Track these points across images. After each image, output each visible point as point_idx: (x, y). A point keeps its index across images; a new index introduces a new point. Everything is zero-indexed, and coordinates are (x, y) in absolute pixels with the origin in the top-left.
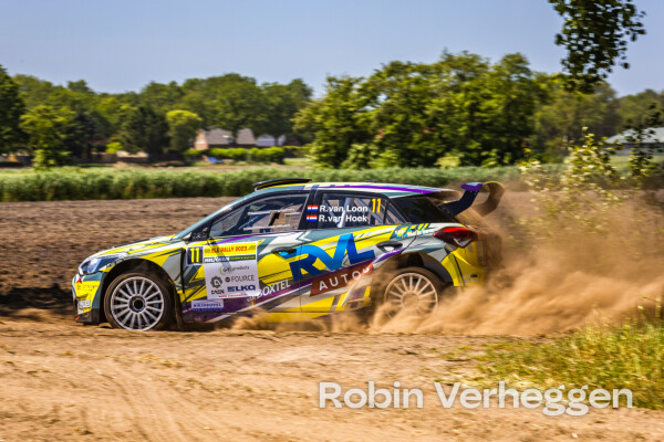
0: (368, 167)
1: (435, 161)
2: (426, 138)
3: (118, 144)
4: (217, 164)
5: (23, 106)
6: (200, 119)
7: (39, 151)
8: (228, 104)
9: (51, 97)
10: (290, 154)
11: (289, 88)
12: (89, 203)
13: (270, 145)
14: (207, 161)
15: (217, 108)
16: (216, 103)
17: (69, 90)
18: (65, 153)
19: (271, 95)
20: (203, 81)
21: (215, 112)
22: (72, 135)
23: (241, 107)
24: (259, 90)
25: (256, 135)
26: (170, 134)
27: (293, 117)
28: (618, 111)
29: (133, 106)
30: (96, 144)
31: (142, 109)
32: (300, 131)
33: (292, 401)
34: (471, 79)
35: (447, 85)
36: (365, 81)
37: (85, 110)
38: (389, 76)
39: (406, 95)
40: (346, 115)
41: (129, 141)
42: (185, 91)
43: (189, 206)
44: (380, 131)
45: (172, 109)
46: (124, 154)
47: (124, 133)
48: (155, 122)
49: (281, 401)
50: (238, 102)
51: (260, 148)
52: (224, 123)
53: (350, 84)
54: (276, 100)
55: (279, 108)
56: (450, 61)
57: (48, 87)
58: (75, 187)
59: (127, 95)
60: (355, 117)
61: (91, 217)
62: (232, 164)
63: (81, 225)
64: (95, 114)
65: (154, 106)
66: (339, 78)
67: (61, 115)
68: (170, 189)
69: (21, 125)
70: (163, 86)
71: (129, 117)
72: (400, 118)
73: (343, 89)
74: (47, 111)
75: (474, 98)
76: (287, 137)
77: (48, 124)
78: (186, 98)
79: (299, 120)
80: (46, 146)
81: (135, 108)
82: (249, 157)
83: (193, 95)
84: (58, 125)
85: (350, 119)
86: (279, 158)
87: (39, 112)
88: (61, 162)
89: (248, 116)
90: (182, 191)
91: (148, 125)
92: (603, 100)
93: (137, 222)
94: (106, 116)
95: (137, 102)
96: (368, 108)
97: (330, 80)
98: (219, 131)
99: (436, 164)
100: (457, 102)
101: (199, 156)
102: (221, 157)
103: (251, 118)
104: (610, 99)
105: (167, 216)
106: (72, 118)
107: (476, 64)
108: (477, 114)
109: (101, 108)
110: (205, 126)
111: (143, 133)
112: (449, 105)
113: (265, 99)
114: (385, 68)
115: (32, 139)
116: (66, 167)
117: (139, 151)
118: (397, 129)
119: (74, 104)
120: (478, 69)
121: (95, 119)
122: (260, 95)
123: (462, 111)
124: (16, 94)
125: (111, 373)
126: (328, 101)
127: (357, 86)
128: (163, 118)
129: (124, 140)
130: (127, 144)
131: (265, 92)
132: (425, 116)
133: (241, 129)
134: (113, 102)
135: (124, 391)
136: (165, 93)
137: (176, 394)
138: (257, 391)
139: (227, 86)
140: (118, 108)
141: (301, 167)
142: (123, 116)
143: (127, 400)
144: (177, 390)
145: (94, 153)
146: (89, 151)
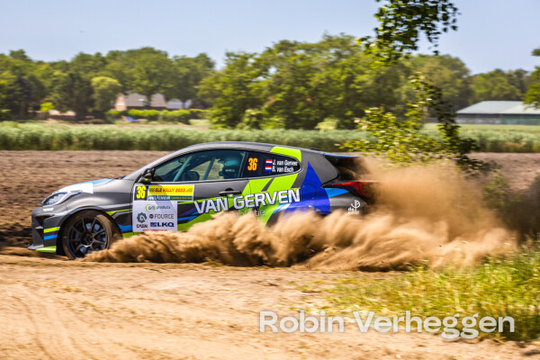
0: (259, 128)
1: (316, 125)
2: (309, 105)
3: (50, 104)
4: (134, 122)
6: (120, 85)
8: (144, 72)
10: (195, 116)
11: (196, 60)
12: (22, 153)
13: (178, 107)
14: (126, 120)
15: (135, 76)
16: (136, 72)
17: (11, 58)
19: (180, 65)
20: (124, 52)
21: (134, 79)
22: (11, 95)
23: (155, 75)
24: (170, 61)
25: (167, 99)
26: (95, 96)
27: (197, 85)
28: (472, 86)
29: (64, 72)
30: (32, 104)
31: (71, 75)
32: (204, 96)
33: (168, 323)
34: (346, 57)
35: (327, 61)
36: (257, 57)
37: (24, 75)
38: (279, 52)
39: (292, 69)
40: (241, 84)
41: (59, 101)
42: (108, 60)
43: (106, 158)
44: (270, 98)
45: (97, 76)
46: (56, 113)
47: (56, 95)
48: (82, 86)
49: (159, 322)
50: (153, 71)
51: (170, 110)
52: (140, 89)
53: (246, 58)
54: (184, 70)
55: (187, 77)
56: (330, 42)
58: (11, 139)
59: (60, 62)
60: (249, 86)
61: (23, 164)
62: (146, 123)
63: (14, 171)
64: (33, 78)
65: (82, 73)
66: (236, 53)
67: (4, 78)
68: (91, 143)
70: (89, 56)
71: (61, 82)
72: (287, 88)
73: (239, 62)
75: (349, 73)
76: (194, 102)
78: (108, 67)
79: (202, 87)
81: (66, 74)
82: (160, 118)
83: (114, 65)
84: (1, 87)
85: (245, 88)
86: (185, 120)
88: (2, 118)
89: (160, 83)
90: (102, 145)
91: (76, 89)
92: (459, 76)
93: (61, 170)
94: (42, 80)
95: (67, 69)
96: (261, 78)
97: (228, 55)
98: (136, 95)
99: (317, 127)
100: (335, 76)
101: (119, 116)
102: (137, 117)
103: (163, 85)
104: (465, 76)
105: (87, 165)
106: (12, 82)
107: (351, 44)
108: (352, 86)
109: (38, 73)
110: (124, 90)
111: (72, 95)
112: (328, 78)
113: (175, 69)
114: (276, 46)
116: (6, 123)
117: (68, 110)
118: (284, 97)
119: (15, 68)
120: (353, 48)
121: (32, 82)
122: (172, 66)
123: (339, 83)
125: (20, 296)
126: (228, 73)
127: (251, 61)
128: (89, 83)
129: (55, 100)
130: (58, 104)
131: (175, 63)
132: (308, 87)
133: (154, 94)
134: (47, 69)
135: (28, 311)
136: (91, 62)
137: (72, 314)
138: (139, 313)
139: (144, 57)
140: (51, 74)
141: (203, 127)
142: (55, 81)
143: (31, 318)
144: (73, 310)
145: (30, 111)
146: (26, 110)
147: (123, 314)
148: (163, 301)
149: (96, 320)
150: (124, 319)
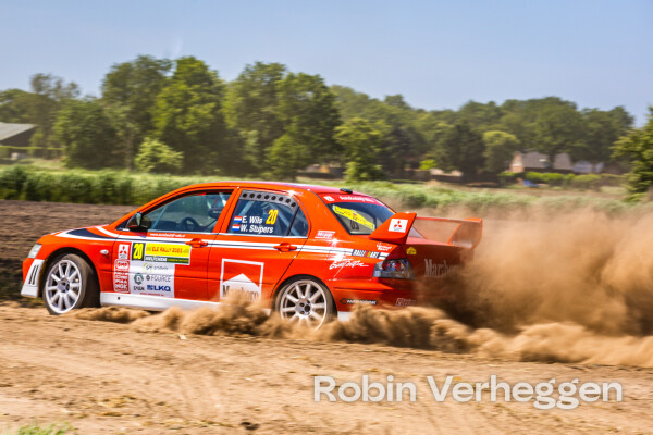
3: (432, 161)
4: (532, 187)
5: (338, 117)
6: (518, 142)
7: (351, 164)
8: (547, 127)
9: (366, 110)
10: (608, 182)
11: (610, 115)
13: (588, 171)
14: (522, 185)
15: (536, 131)
16: (534, 126)
17: (386, 104)
18: (378, 167)
20: (523, 102)
21: (534, 135)
22: (386, 149)
23: (560, 131)
25: (574, 160)
26: (487, 154)
27: (612, 145)
29: (450, 123)
30: (411, 160)
31: (458, 127)
32: (618, 158)
37: (401, 125)
41: (443, 159)
42: (503, 112)
45: (490, 130)
46: (438, 172)
47: (439, 151)
48: (471, 141)
50: (559, 126)
51: (577, 174)
54: (594, 126)
55: (599, 135)
57: (364, 101)
59: (444, 112)
62: (547, 189)
64: (411, 129)
65: (471, 124)
67: (377, 128)
70: (481, 105)
71: (445, 135)
74: (361, 123)
76: (605, 164)
77: (363, 137)
78: (504, 119)
79: (617, 148)
80: (358, 158)
81: (452, 126)
82: (565, 182)
83: (512, 116)
84: (374, 139)
86: (595, 186)
87: (354, 124)
88: (374, 176)
89: (566, 141)
91: (464, 144)
94: (422, 132)
95: (454, 120)
98: (535, 154)
101: (514, 179)
102: (536, 181)
106: (387, 132)
109: (418, 124)
110: (522, 148)
111: (458, 151)
113: (585, 124)
115: (346, 151)
116: (377, 182)
117: (453, 169)
119: (390, 118)
121: (410, 135)
122: (580, 120)
124: (330, 105)
126: (648, 130)
128: (480, 137)
129: (438, 157)
130: (441, 162)
131: (585, 117)
133: (559, 153)
134: (429, 119)
135: (429, 412)
136: (483, 113)
137: (483, 419)
138: (565, 421)
139: (547, 109)
140: (434, 125)
141: (617, 196)
142: (439, 134)
143: (433, 422)
144: (484, 414)
145: (407, 169)
146: (402, 168)
147: (546, 421)
149: (513, 428)
150: (548, 427)
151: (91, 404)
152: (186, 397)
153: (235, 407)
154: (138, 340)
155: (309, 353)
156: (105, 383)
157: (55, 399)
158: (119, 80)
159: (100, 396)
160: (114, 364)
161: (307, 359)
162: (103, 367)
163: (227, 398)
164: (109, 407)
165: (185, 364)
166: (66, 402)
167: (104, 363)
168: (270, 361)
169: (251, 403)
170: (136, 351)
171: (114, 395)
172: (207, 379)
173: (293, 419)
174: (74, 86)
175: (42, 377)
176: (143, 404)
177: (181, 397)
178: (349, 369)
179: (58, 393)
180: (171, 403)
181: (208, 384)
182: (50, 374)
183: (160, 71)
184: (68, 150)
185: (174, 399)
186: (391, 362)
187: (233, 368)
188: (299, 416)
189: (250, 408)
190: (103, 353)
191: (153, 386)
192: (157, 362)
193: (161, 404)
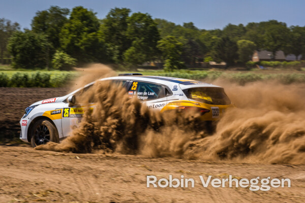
3: (210, 57)
4: (264, 69)
5: (159, 36)
6: (255, 45)
7: (167, 61)
8: (271, 37)
9: (174, 31)
13: (294, 60)
14: (260, 68)
15: (265, 39)
16: (264, 36)
17: (184, 27)
18: (182, 63)
20: (257, 24)
21: (264, 41)
22: (184, 52)
23: (278, 38)
24: (288, 30)
25: (286, 54)
26: (239, 52)
29: (218, 37)
30: (198, 57)
31: (223, 39)
37: (192, 39)
41: (216, 56)
42: (247, 29)
45: (240, 39)
46: (214, 63)
47: (213, 52)
50: (277, 35)
51: (288, 61)
52: (268, 48)
54: (297, 35)
55: (299, 39)
57: (172, 26)
62: (272, 70)
64: (198, 41)
65: (230, 37)
67: (180, 41)
69: (157, 46)
70: (235, 26)
71: (216, 43)
74: (172, 38)
76: (303, 55)
77: (173, 46)
78: (248, 33)
80: (171, 57)
81: (220, 38)
83: (251, 32)
84: (178, 47)
86: (298, 67)
87: (168, 39)
88: (180, 67)
89: (281, 44)
91: (227, 47)
94: (204, 42)
95: (221, 35)
98: (266, 51)
101: (255, 65)
102: (266, 66)
103: (283, 45)
106: (185, 42)
109: (201, 38)
110: (258, 49)
113: (292, 35)
115: (164, 54)
116: (183, 70)
117: (221, 61)
119: (187, 35)
121: (198, 44)
124: (156, 30)
128: (235, 43)
129: (213, 55)
130: (214, 57)
133: (278, 50)
134: (208, 35)
135: (210, 193)
136: (237, 30)
137: (239, 195)
138: (283, 194)
139: (271, 27)
140: (210, 38)
142: (213, 42)
143: (212, 198)
144: (240, 193)
145: (197, 62)
146: (194, 61)
147: (273, 195)
148: (298, 187)
149: (255, 199)
150: (274, 198)
151: (30, 195)
152: (80, 189)
153: (107, 194)
154: (54, 160)
155: (145, 163)
156: (37, 184)
157: (10, 193)
158: (41, 21)
159: (34, 191)
160: (41, 173)
161: (145, 167)
162: (36, 175)
163: (102, 190)
164: (39, 197)
165: (79, 172)
166: (16, 195)
167: (36, 173)
168: (124, 169)
169: (115, 191)
170: (53, 166)
171: (42, 190)
172: (91, 180)
173: (138, 199)
174: (17, 24)
175: (4, 182)
176: (57, 194)
177: (78, 190)
178: (168, 171)
179: (12, 190)
180: (72, 193)
181: (92, 182)
182: (7, 180)
183: (63, 15)
184: (15, 59)
185: (74, 191)
186: (189, 167)
187: (104, 173)
188: (140, 198)
189: (114, 194)
190: (36, 168)
191: (63, 185)
192: (64, 172)
193: (68, 194)
